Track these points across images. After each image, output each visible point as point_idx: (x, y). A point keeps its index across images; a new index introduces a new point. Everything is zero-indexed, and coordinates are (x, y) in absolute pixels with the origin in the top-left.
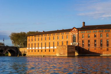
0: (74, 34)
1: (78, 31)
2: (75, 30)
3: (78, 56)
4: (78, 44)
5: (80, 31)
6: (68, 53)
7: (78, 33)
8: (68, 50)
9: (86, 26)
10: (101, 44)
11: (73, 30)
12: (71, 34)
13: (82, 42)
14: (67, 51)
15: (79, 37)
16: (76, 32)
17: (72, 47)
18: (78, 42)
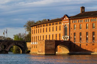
0: (66, 24)
1: (70, 20)
2: (67, 19)
3: (68, 54)
4: (70, 37)
5: (72, 19)
6: (46, 50)
7: (70, 23)
8: (46, 47)
9: (86, 12)
10: (93, 38)
11: (65, 19)
12: (63, 24)
13: (73, 34)
14: (44, 48)
15: (71, 29)
16: (68, 21)
17: (51, 43)
18: (70, 35)
